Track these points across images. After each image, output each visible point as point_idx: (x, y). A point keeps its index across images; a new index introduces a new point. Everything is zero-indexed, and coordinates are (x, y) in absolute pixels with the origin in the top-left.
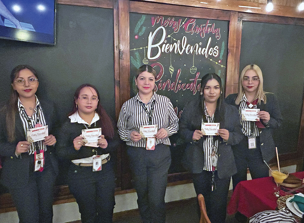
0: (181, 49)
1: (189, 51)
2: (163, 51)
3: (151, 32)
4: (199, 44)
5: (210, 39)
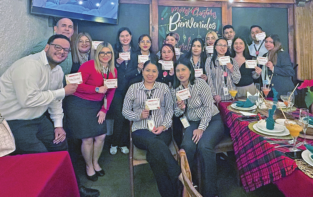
0: (190, 25)
2: (179, 26)
3: (171, 16)
4: (202, 22)
5: (209, 18)
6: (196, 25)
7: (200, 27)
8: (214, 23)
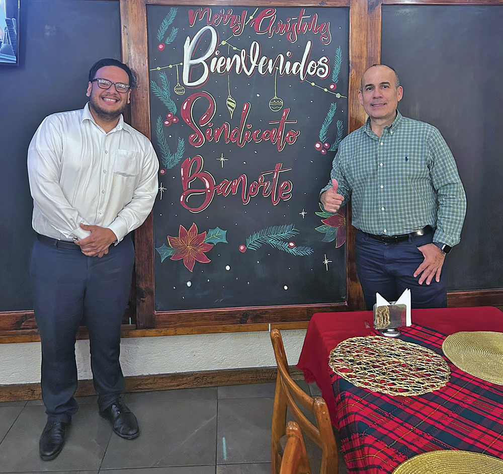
0: (249, 66)
1: (265, 68)
2: (212, 70)
4: (285, 56)
5: (309, 43)
6: (267, 65)
7: (279, 70)
8: (324, 58)
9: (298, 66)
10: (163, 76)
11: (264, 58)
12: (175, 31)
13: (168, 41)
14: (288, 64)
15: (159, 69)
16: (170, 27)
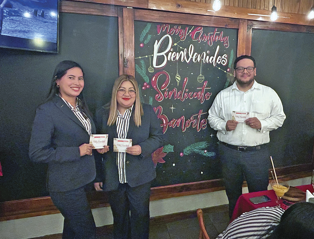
0: (188, 57)
1: (196, 59)
3: (157, 41)
4: (206, 53)
5: (218, 47)
6: (197, 57)
7: (203, 60)
8: (225, 55)
9: (213, 59)
10: (142, 62)
11: (196, 54)
12: (149, 37)
13: (146, 42)
14: (208, 57)
15: (140, 58)
16: (147, 34)
